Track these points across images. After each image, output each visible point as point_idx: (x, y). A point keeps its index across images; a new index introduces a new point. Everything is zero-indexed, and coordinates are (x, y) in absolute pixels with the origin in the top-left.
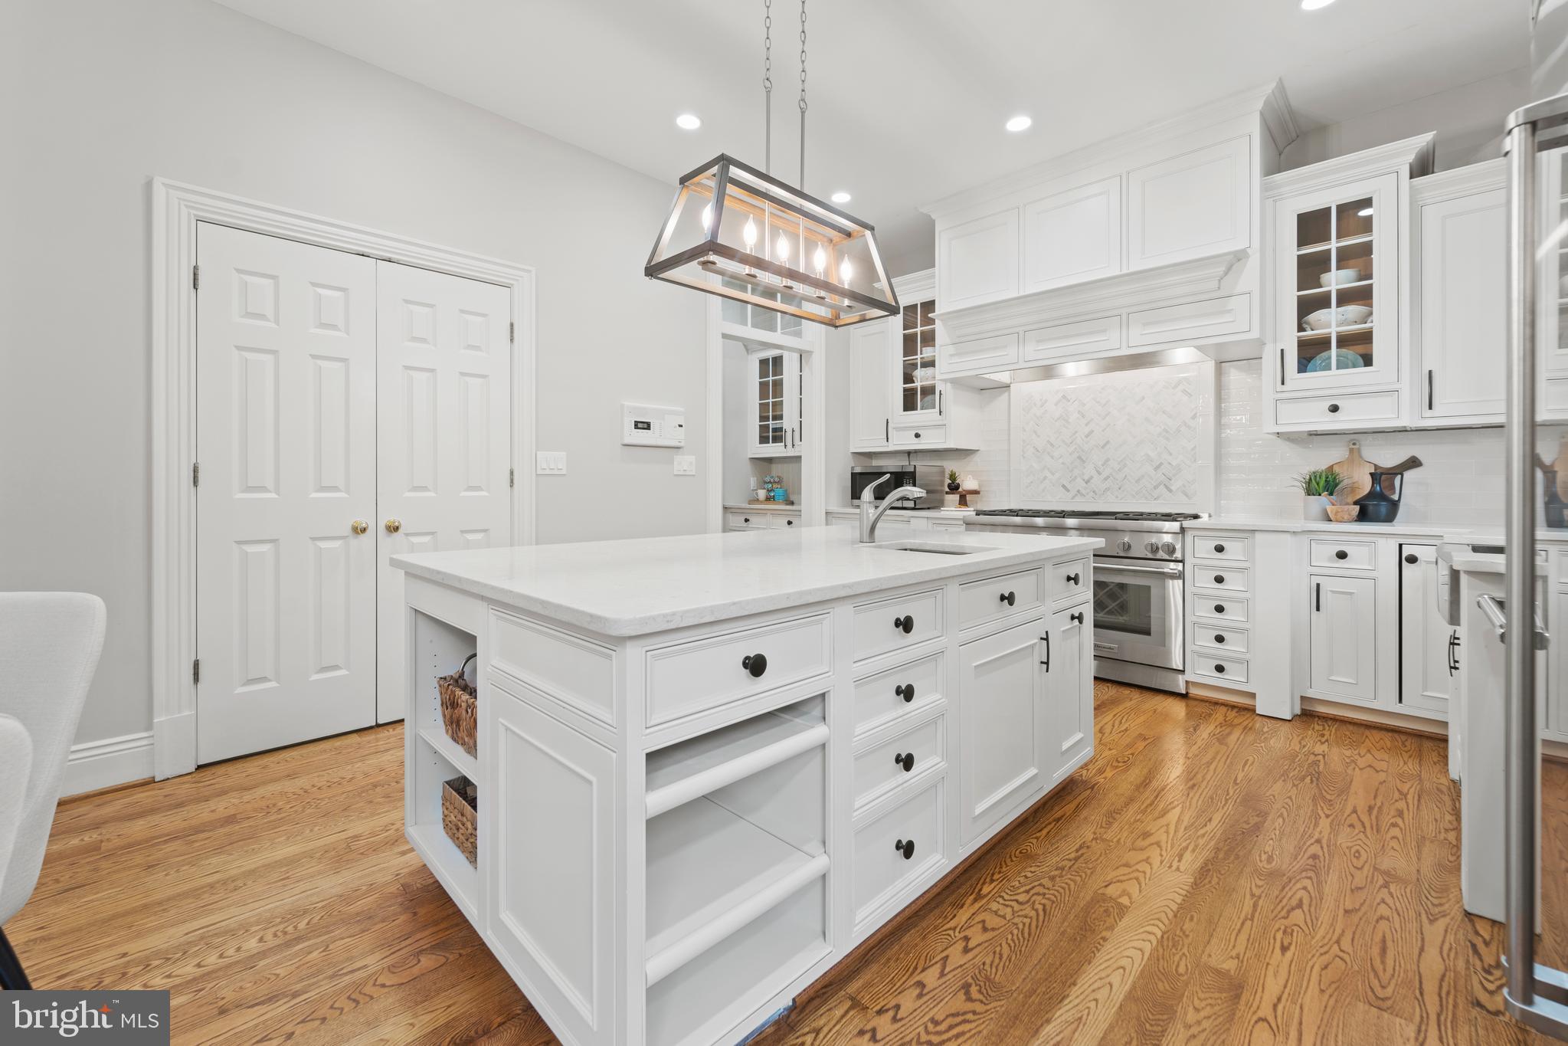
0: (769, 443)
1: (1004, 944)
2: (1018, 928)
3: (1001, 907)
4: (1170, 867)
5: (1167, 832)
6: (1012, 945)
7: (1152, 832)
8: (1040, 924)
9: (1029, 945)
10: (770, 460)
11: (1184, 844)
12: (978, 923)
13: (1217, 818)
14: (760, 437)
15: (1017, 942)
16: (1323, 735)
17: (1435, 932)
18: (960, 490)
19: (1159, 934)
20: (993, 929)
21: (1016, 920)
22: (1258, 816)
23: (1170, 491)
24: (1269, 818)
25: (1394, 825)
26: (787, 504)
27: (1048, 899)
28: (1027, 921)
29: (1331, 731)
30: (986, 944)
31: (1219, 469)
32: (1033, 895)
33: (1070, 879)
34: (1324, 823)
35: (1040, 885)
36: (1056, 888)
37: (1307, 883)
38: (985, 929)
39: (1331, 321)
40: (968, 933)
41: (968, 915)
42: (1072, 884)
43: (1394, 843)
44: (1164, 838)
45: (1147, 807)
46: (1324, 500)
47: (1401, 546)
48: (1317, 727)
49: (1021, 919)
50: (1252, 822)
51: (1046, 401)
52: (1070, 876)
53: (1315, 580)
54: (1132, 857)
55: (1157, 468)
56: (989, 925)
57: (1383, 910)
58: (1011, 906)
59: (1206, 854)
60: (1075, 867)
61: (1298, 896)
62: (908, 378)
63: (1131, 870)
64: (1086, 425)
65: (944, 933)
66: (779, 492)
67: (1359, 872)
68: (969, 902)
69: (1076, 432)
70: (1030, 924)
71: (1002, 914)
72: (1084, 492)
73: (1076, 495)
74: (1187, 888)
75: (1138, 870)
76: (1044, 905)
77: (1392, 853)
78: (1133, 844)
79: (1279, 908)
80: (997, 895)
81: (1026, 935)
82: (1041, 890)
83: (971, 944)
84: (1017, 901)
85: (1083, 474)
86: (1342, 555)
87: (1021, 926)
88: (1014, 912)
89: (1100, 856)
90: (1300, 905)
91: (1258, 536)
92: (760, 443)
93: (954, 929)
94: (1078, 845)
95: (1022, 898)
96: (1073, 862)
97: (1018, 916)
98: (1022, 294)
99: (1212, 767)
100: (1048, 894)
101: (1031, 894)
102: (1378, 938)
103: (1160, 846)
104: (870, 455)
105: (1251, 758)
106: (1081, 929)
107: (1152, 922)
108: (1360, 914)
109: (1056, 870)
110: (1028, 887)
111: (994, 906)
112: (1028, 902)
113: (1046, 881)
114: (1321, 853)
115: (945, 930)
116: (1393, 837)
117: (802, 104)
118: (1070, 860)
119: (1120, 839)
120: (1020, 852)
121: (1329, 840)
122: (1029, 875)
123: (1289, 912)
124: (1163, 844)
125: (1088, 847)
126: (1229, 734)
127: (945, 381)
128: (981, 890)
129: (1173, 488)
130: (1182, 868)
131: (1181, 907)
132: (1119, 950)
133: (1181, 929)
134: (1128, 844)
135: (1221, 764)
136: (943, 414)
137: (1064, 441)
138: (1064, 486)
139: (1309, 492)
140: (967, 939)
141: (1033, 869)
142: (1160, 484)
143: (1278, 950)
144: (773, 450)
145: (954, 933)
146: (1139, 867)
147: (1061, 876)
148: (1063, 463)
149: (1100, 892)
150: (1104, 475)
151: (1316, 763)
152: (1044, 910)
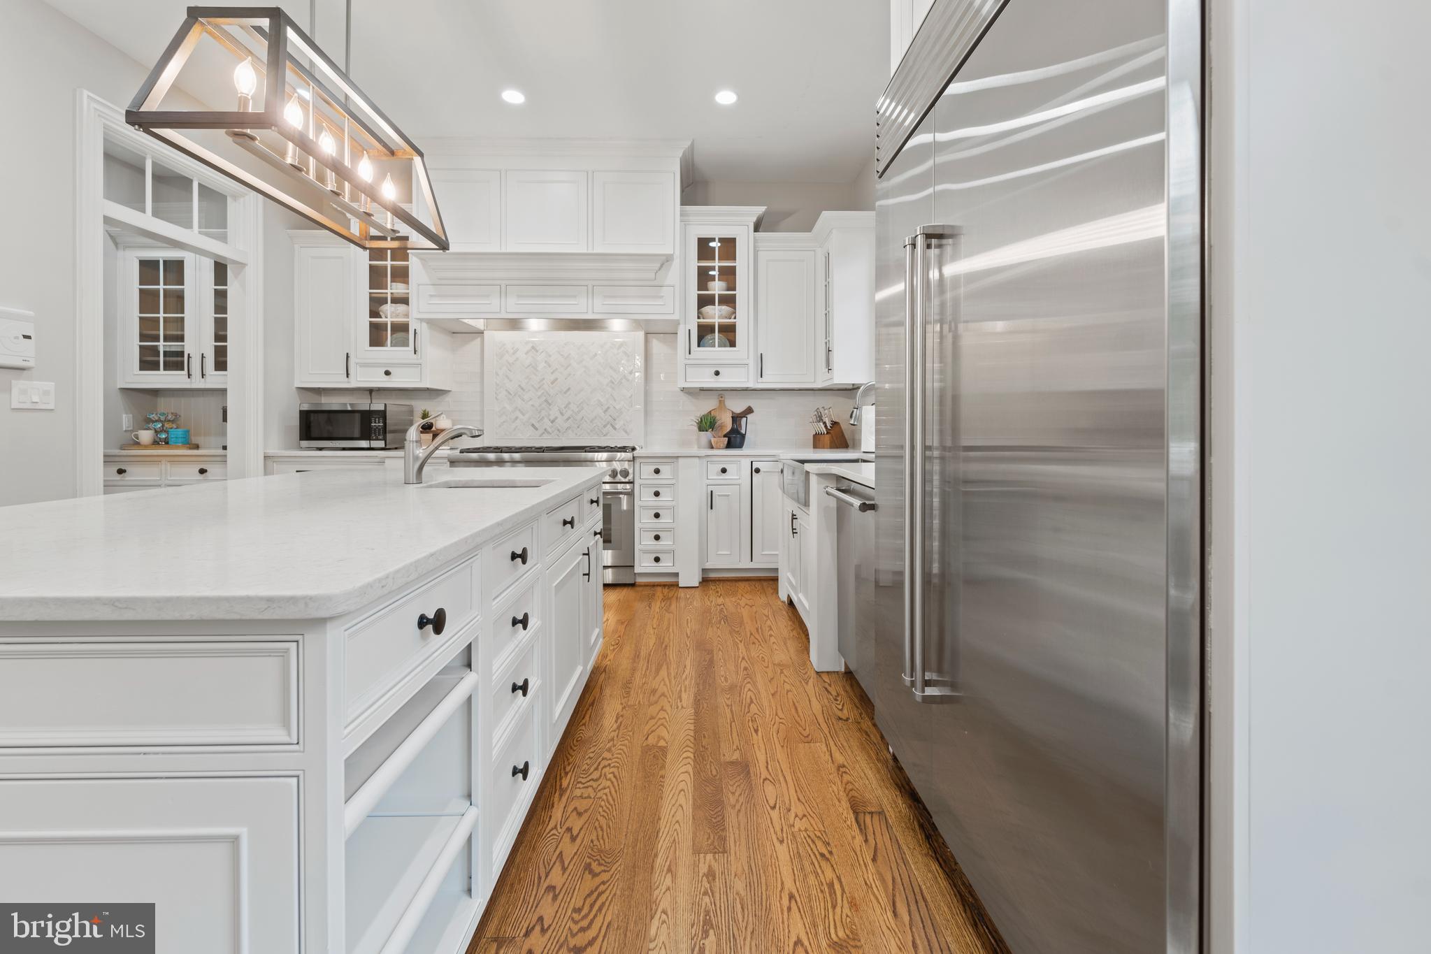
0: (159, 370)
1: (599, 817)
2: (603, 800)
3: (583, 790)
4: (677, 708)
5: (665, 684)
6: (606, 815)
7: (656, 688)
8: (617, 788)
9: (617, 809)
10: (155, 393)
11: (678, 689)
12: (572, 811)
13: (688, 663)
14: (141, 361)
15: (607, 811)
16: (718, 592)
17: (810, 688)
18: (434, 429)
19: (692, 756)
20: (586, 811)
21: (599, 795)
22: (708, 654)
23: (615, 429)
24: (715, 653)
25: (771, 636)
26: (190, 449)
27: (614, 767)
28: (607, 791)
29: (721, 588)
30: (587, 825)
31: (647, 413)
32: (602, 769)
33: (621, 745)
34: (741, 646)
35: (603, 759)
36: (615, 756)
37: (749, 686)
38: (580, 814)
39: (716, 315)
40: (568, 824)
41: (561, 810)
42: (624, 747)
43: (775, 646)
44: (665, 690)
45: (645, 672)
46: (709, 434)
47: (752, 462)
48: (713, 588)
49: (602, 792)
50: (707, 659)
51: (517, 350)
52: (620, 743)
53: (710, 488)
54: (653, 710)
55: (605, 411)
56: (581, 809)
57: (787, 687)
58: (591, 786)
59: (693, 690)
60: (620, 734)
61: (748, 696)
62: (374, 313)
63: (656, 720)
64: (552, 373)
65: (548, 836)
66: (176, 434)
67: (768, 669)
68: (556, 799)
69: (544, 379)
70: (610, 792)
71: (586, 795)
72: (550, 430)
73: (544, 433)
74: (692, 717)
75: (660, 719)
76: (613, 773)
77: (777, 652)
78: (649, 701)
79: (743, 707)
80: (575, 783)
81: (612, 802)
82: (606, 763)
83: (575, 833)
84: (592, 780)
85: (549, 415)
86: (724, 471)
87: (604, 797)
88: (594, 790)
89: (633, 719)
90: (752, 702)
91: (680, 460)
92: (141, 369)
93: (555, 827)
94: (615, 717)
95: (596, 775)
96: (617, 731)
97: (599, 791)
98: (503, 250)
99: (671, 630)
100: (612, 763)
101: (600, 769)
102: (791, 704)
103: (666, 696)
104: (319, 391)
105: (688, 617)
106: (646, 778)
107: (684, 750)
108: (779, 694)
109: (609, 742)
110: (595, 766)
111: (578, 792)
112: (601, 776)
113: (607, 755)
114: (747, 665)
115: (549, 833)
116: (773, 643)
118: (615, 731)
119: (639, 702)
120: (577, 741)
121: (748, 656)
122: (592, 755)
123: (749, 708)
124: (666, 693)
125: (622, 716)
126: (670, 605)
127: (421, 320)
128: (561, 785)
129: (616, 427)
130: (685, 705)
131: (696, 731)
132: (675, 780)
133: (702, 746)
134: (646, 703)
135: (675, 627)
136: (418, 353)
137: (533, 386)
138: (533, 425)
139: (701, 429)
140: (569, 830)
141: (592, 750)
142: (608, 423)
143: (754, 734)
144: (162, 379)
145: (557, 830)
146: (659, 716)
147: (614, 746)
148: (532, 405)
149: (644, 745)
150: (566, 416)
151: (721, 610)
152: (615, 777)
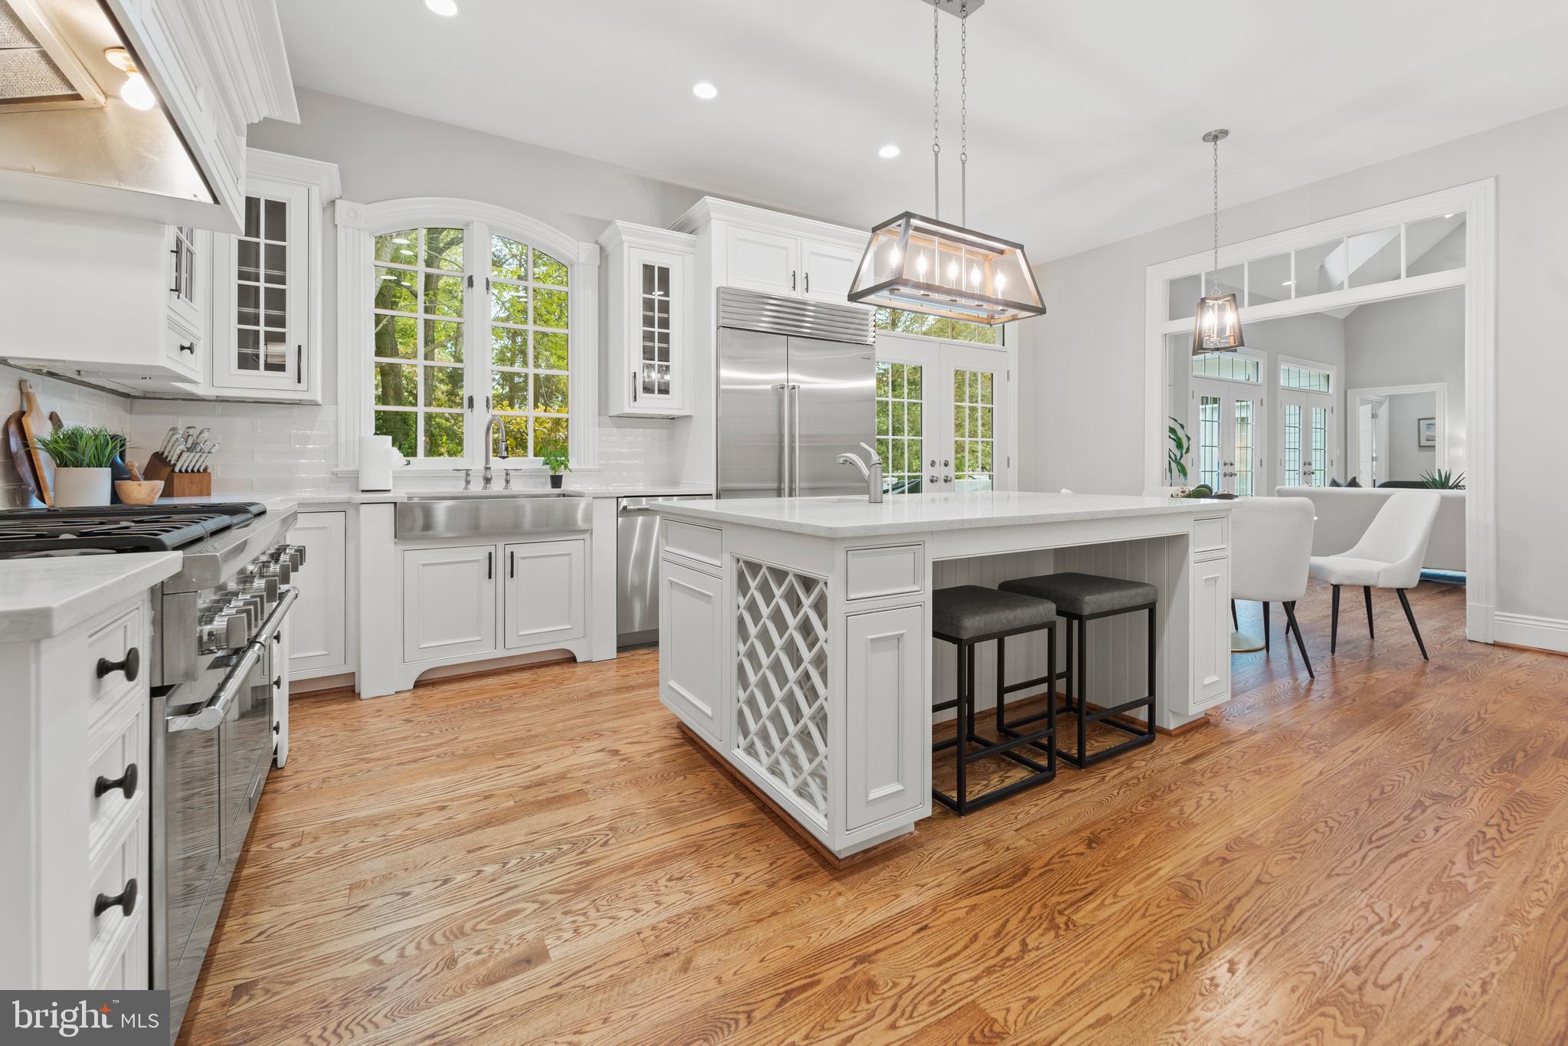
117: (936, 148)
